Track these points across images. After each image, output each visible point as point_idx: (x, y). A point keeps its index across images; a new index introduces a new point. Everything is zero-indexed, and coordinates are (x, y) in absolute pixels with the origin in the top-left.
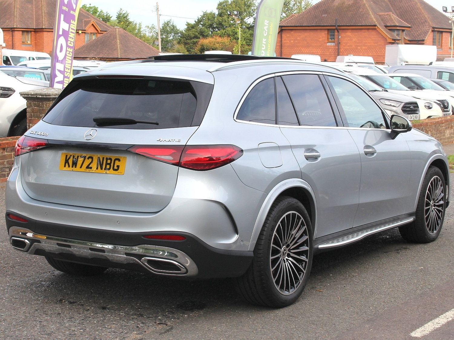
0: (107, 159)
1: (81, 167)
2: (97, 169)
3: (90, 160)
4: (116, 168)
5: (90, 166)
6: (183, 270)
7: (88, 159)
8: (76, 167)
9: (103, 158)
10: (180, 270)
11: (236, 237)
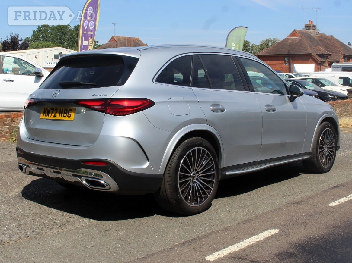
0: (65, 110)
1: (51, 116)
2: (59, 117)
3: (56, 111)
4: (69, 116)
5: (56, 115)
6: (107, 187)
7: (55, 110)
8: (48, 116)
9: (63, 109)
10: (105, 187)
11: (147, 164)
